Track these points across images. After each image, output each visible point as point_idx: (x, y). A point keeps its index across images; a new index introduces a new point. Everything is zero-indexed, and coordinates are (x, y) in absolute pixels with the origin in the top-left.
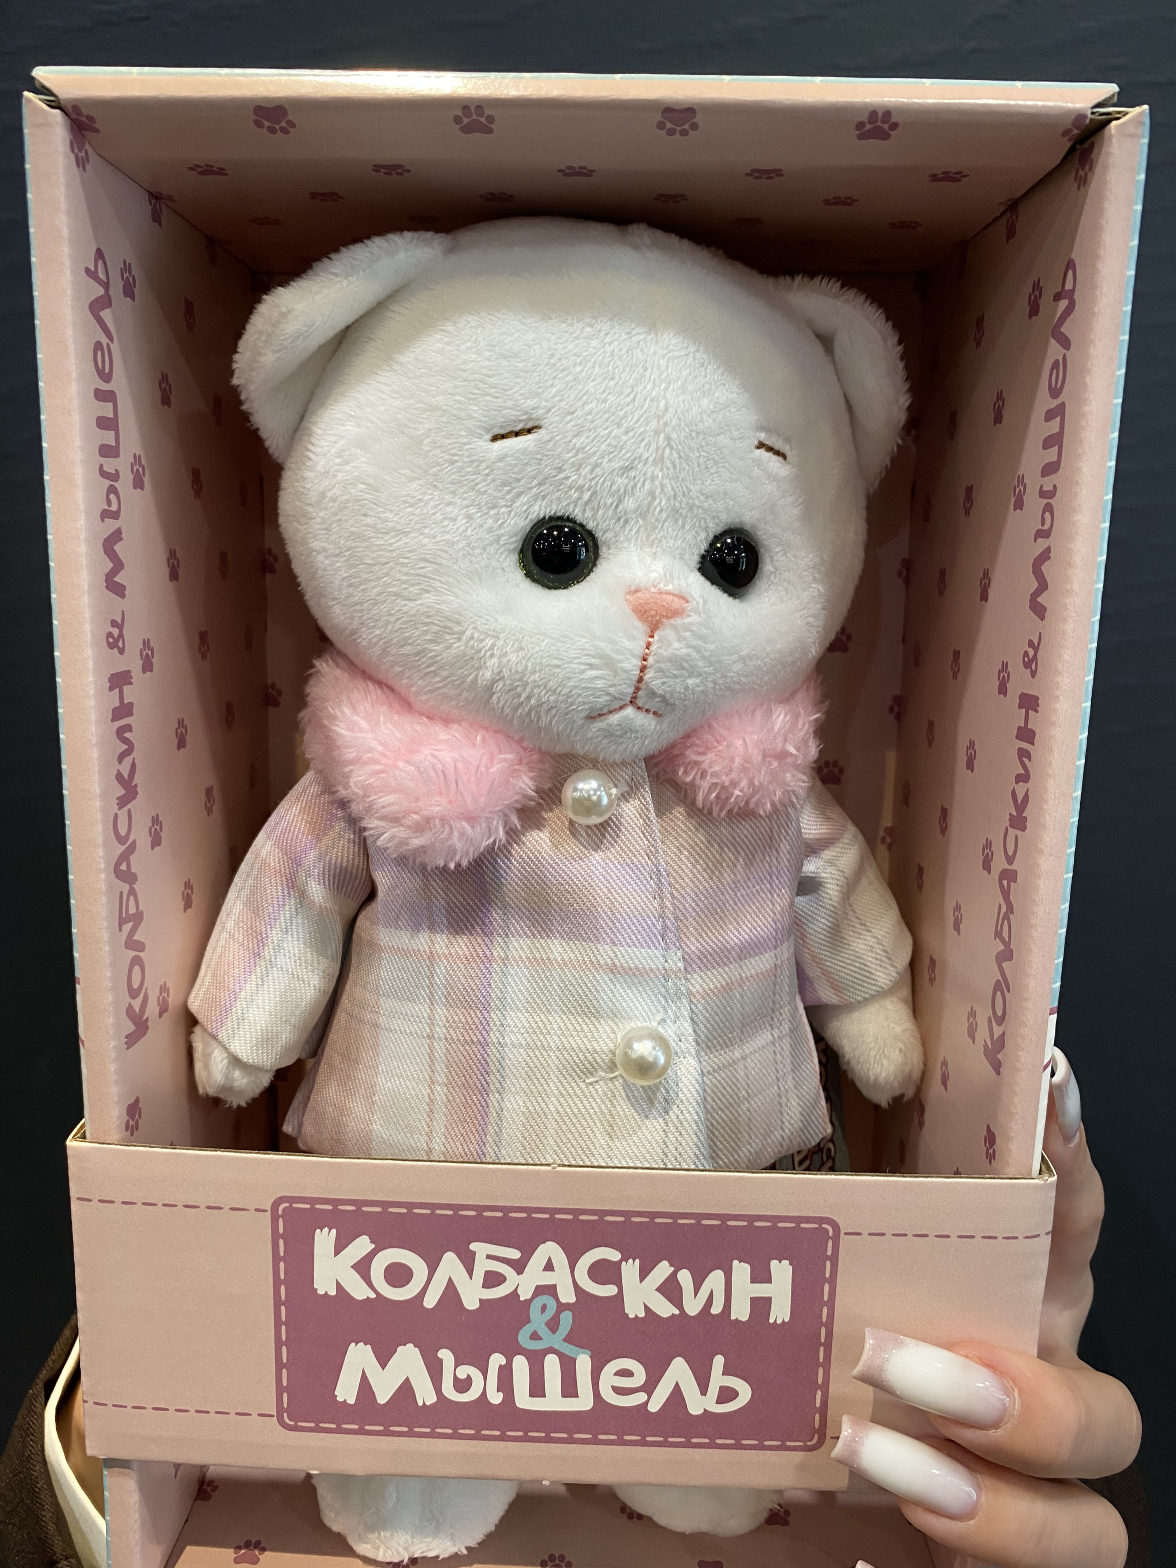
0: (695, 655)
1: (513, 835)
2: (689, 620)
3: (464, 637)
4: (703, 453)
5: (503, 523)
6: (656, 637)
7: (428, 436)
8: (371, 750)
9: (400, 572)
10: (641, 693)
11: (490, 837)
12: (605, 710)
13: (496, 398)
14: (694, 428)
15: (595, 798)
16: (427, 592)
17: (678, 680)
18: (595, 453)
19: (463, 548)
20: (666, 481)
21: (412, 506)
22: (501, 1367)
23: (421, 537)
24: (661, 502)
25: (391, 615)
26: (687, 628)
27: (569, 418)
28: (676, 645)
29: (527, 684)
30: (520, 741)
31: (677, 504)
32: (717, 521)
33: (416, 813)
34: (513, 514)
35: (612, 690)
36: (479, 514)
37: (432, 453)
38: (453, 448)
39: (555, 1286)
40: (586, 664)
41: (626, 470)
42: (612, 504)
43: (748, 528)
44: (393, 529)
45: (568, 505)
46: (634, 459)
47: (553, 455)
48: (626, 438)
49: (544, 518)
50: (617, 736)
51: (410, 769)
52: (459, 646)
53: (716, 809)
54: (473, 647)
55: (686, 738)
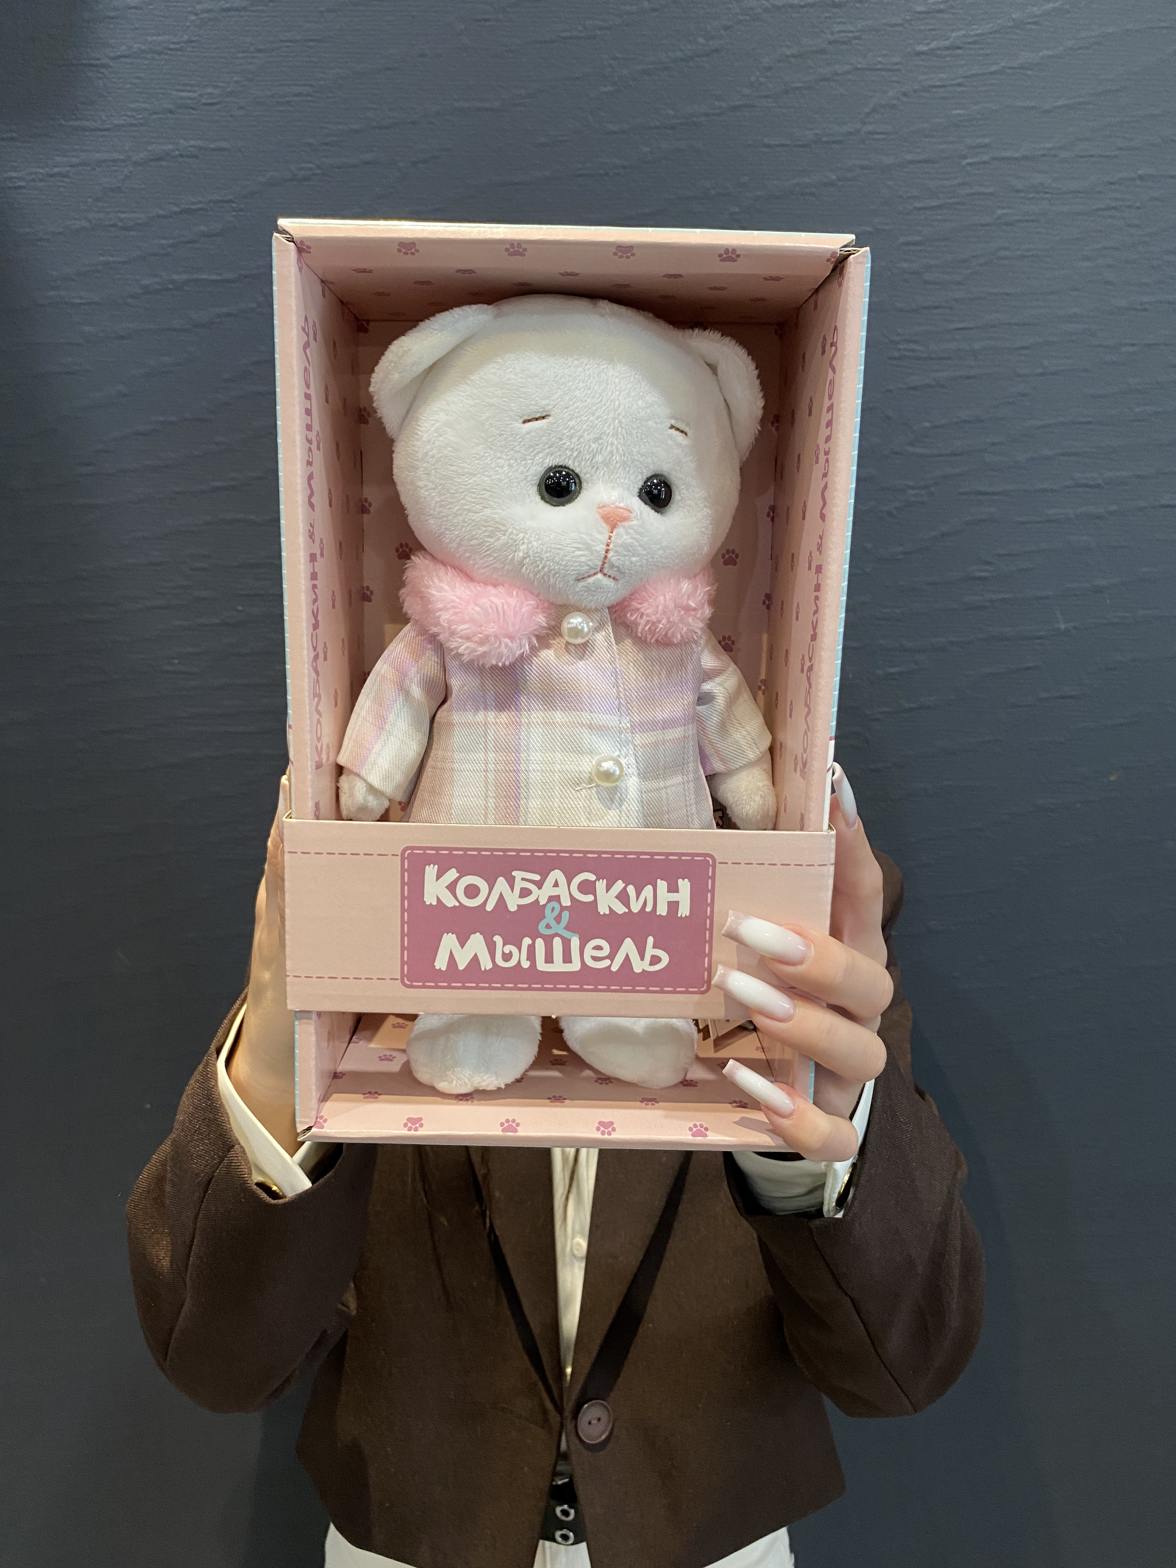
0: (636, 543)
1: (533, 650)
2: (633, 523)
3: (507, 533)
4: (639, 431)
5: (529, 469)
6: (614, 532)
7: (488, 421)
8: (453, 601)
9: (471, 497)
10: (606, 565)
11: (521, 649)
12: (586, 575)
13: (526, 399)
14: (634, 416)
15: (580, 627)
16: (486, 508)
17: (627, 558)
18: (580, 430)
19: (507, 483)
20: (619, 446)
21: (478, 460)
22: (529, 946)
23: (483, 477)
24: (616, 458)
25: (465, 522)
26: (631, 528)
27: (566, 410)
28: (625, 537)
29: (543, 558)
30: (538, 595)
31: (625, 459)
32: (647, 469)
33: (480, 634)
34: (534, 464)
35: (589, 563)
36: (515, 464)
37: (490, 430)
38: (502, 427)
39: (559, 896)
40: (575, 548)
41: (597, 440)
42: (589, 458)
43: (665, 474)
44: (467, 473)
45: (565, 459)
46: (602, 434)
47: (556, 431)
48: (596, 422)
49: (552, 466)
50: (592, 591)
51: (477, 609)
52: (504, 539)
53: (649, 637)
54: (512, 539)
55: (632, 594)
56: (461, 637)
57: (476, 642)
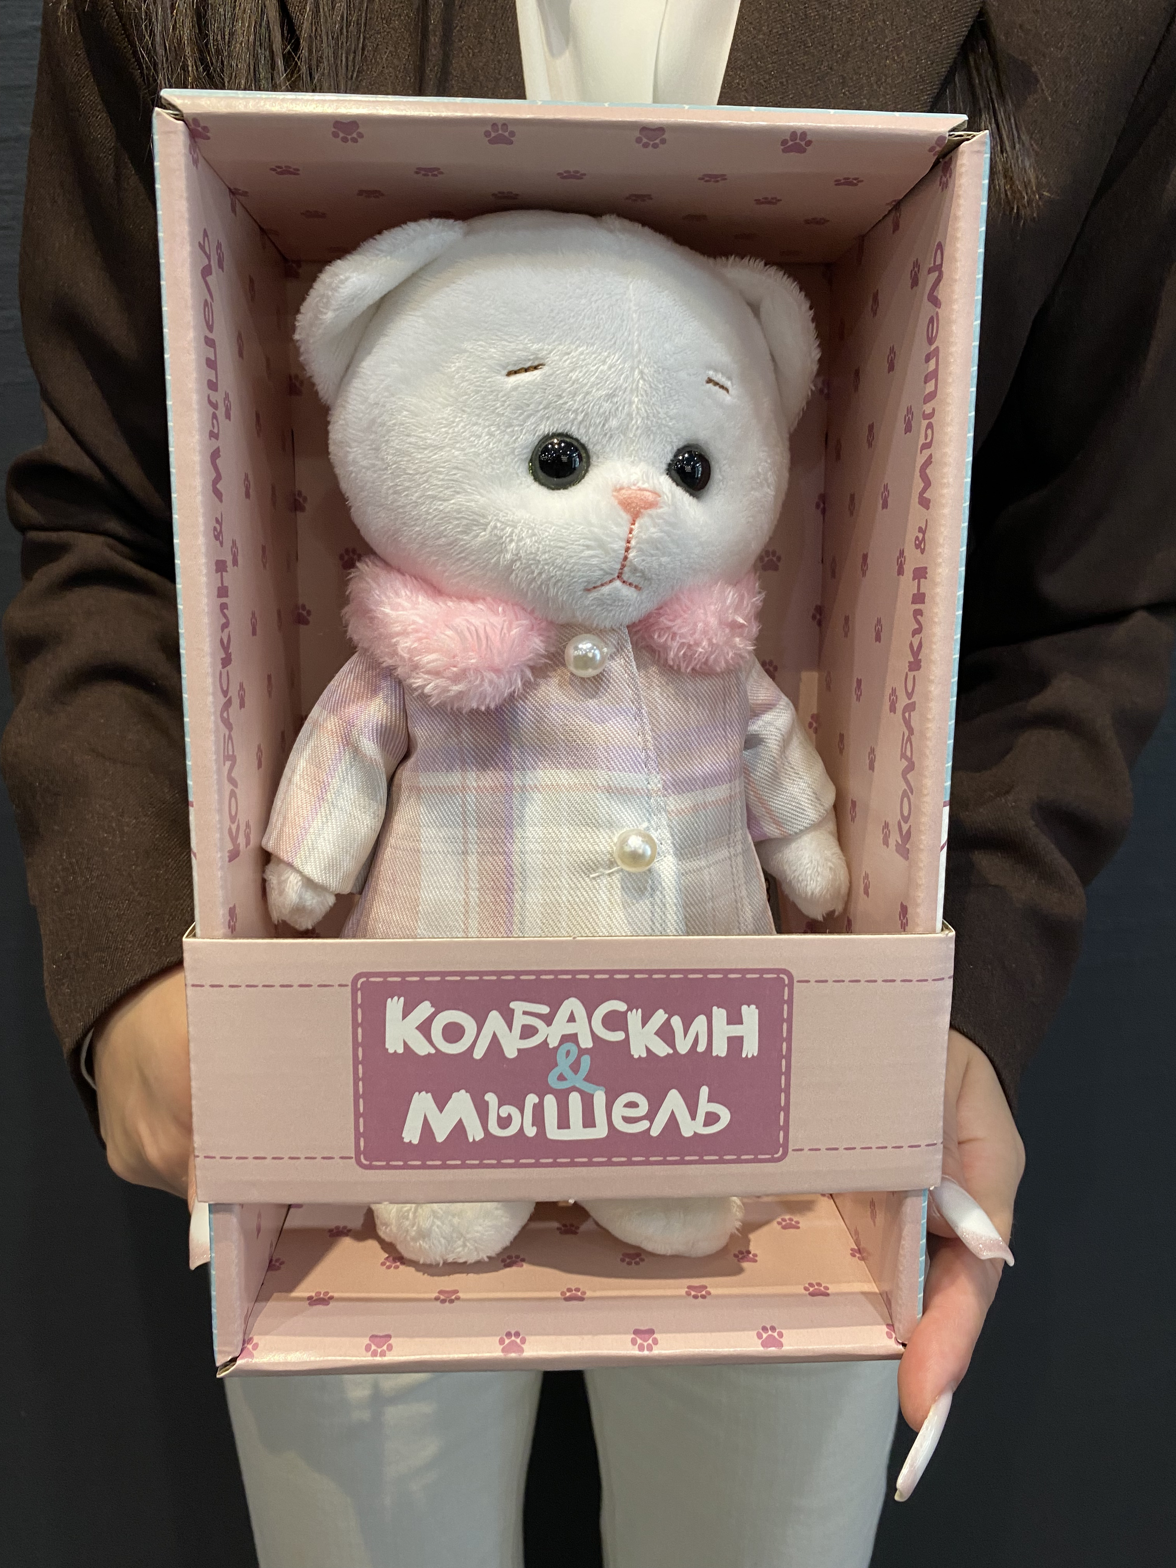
0: (666, 537)
1: (528, 685)
2: (660, 510)
3: (489, 528)
4: (668, 385)
5: (517, 438)
6: (637, 524)
7: (458, 373)
8: (414, 623)
9: (437, 478)
10: (626, 569)
11: (511, 687)
12: (599, 583)
13: (510, 342)
14: (660, 365)
15: (590, 655)
16: (458, 493)
17: (654, 558)
18: (586, 384)
19: (487, 458)
20: (641, 406)
21: (445, 427)
22: (535, 1106)
23: (453, 451)
24: (637, 421)
25: (429, 514)
26: (660, 517)
27: (566, 357)
28: (653, 530)
29: (539, 561)
30: (532, 612)
31: (649, 423)
32: (679, 437)
33: (455, 667)
34: (524, 431)
35: (604, 566)
36: (498, 432)
37: (462, 385)
38: (478, 381)
39: (576, 1035)
40: (584, 546)
41: (610, 397)
42: (600, 423)
43: (702, 443)
44: (431, 445)
45: (566, 424)
46: (616, 388)
47: (554, 386)
48: (610, 372)
49: (548, 434)
50: (608, 605)
51: (449, 632)
52: (484, 535)
53: (683, 666)
54: (496, 535)
55: (661, 608)
56: (428, 672)
57: (448, 678)
